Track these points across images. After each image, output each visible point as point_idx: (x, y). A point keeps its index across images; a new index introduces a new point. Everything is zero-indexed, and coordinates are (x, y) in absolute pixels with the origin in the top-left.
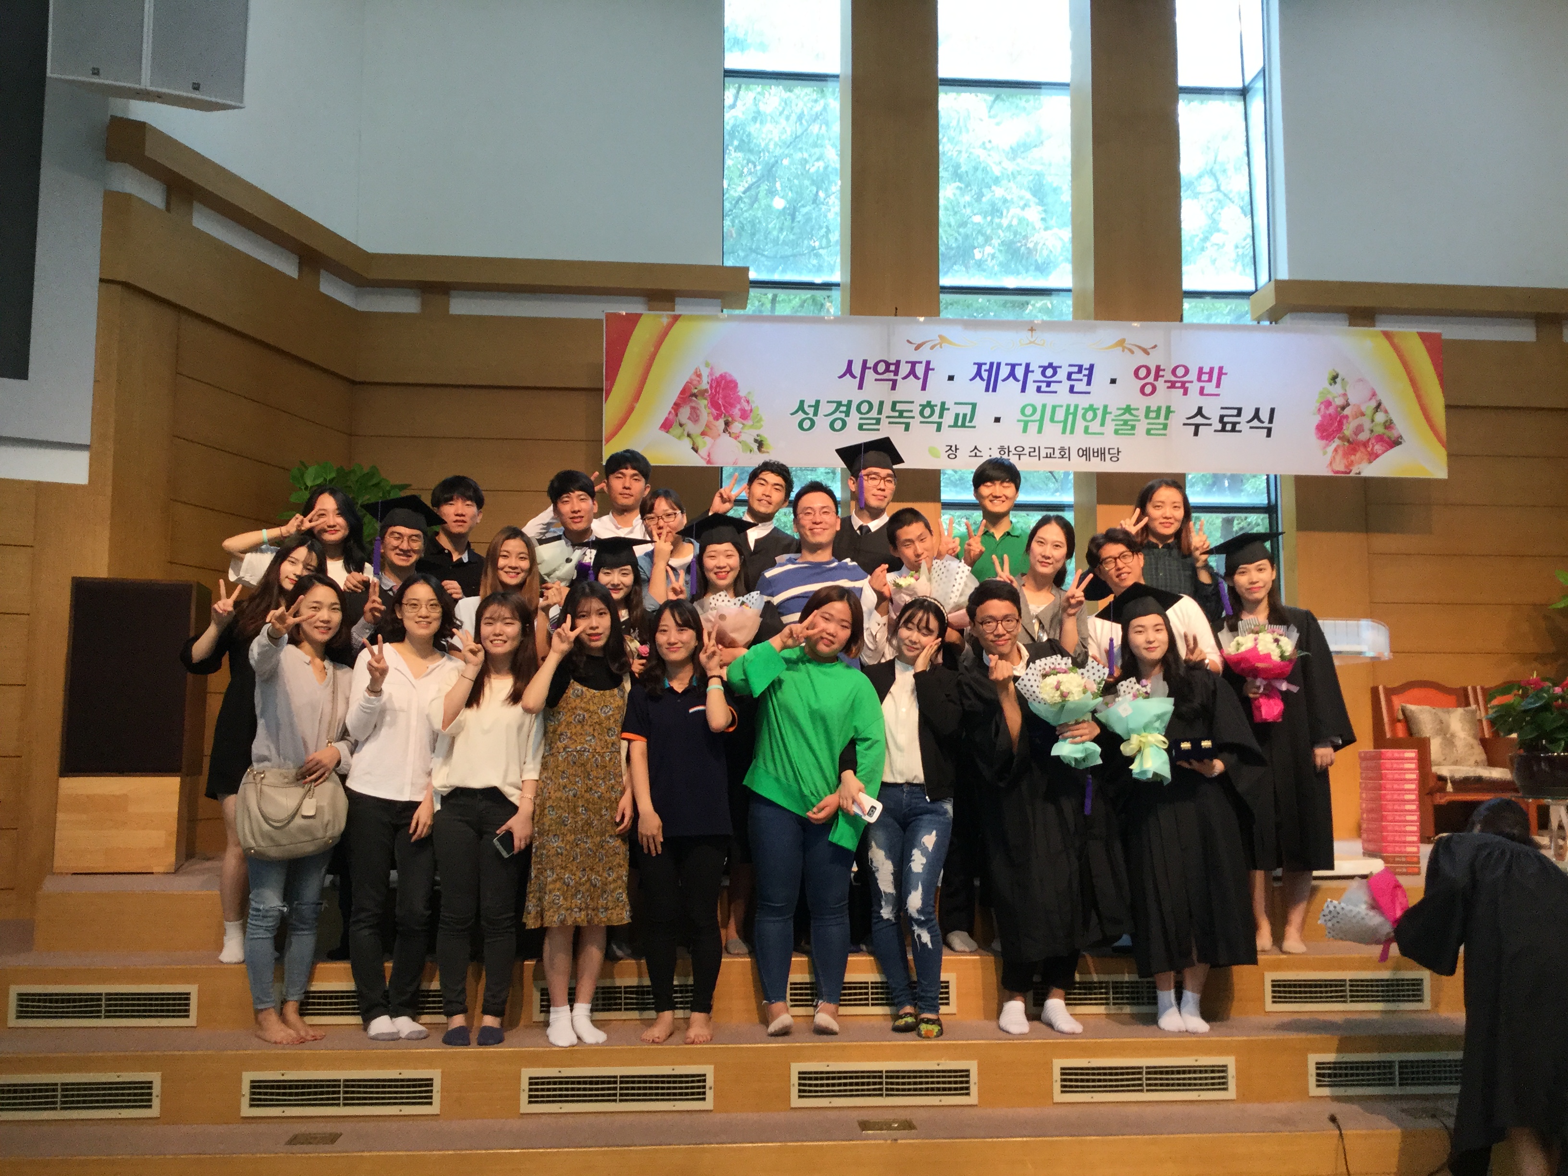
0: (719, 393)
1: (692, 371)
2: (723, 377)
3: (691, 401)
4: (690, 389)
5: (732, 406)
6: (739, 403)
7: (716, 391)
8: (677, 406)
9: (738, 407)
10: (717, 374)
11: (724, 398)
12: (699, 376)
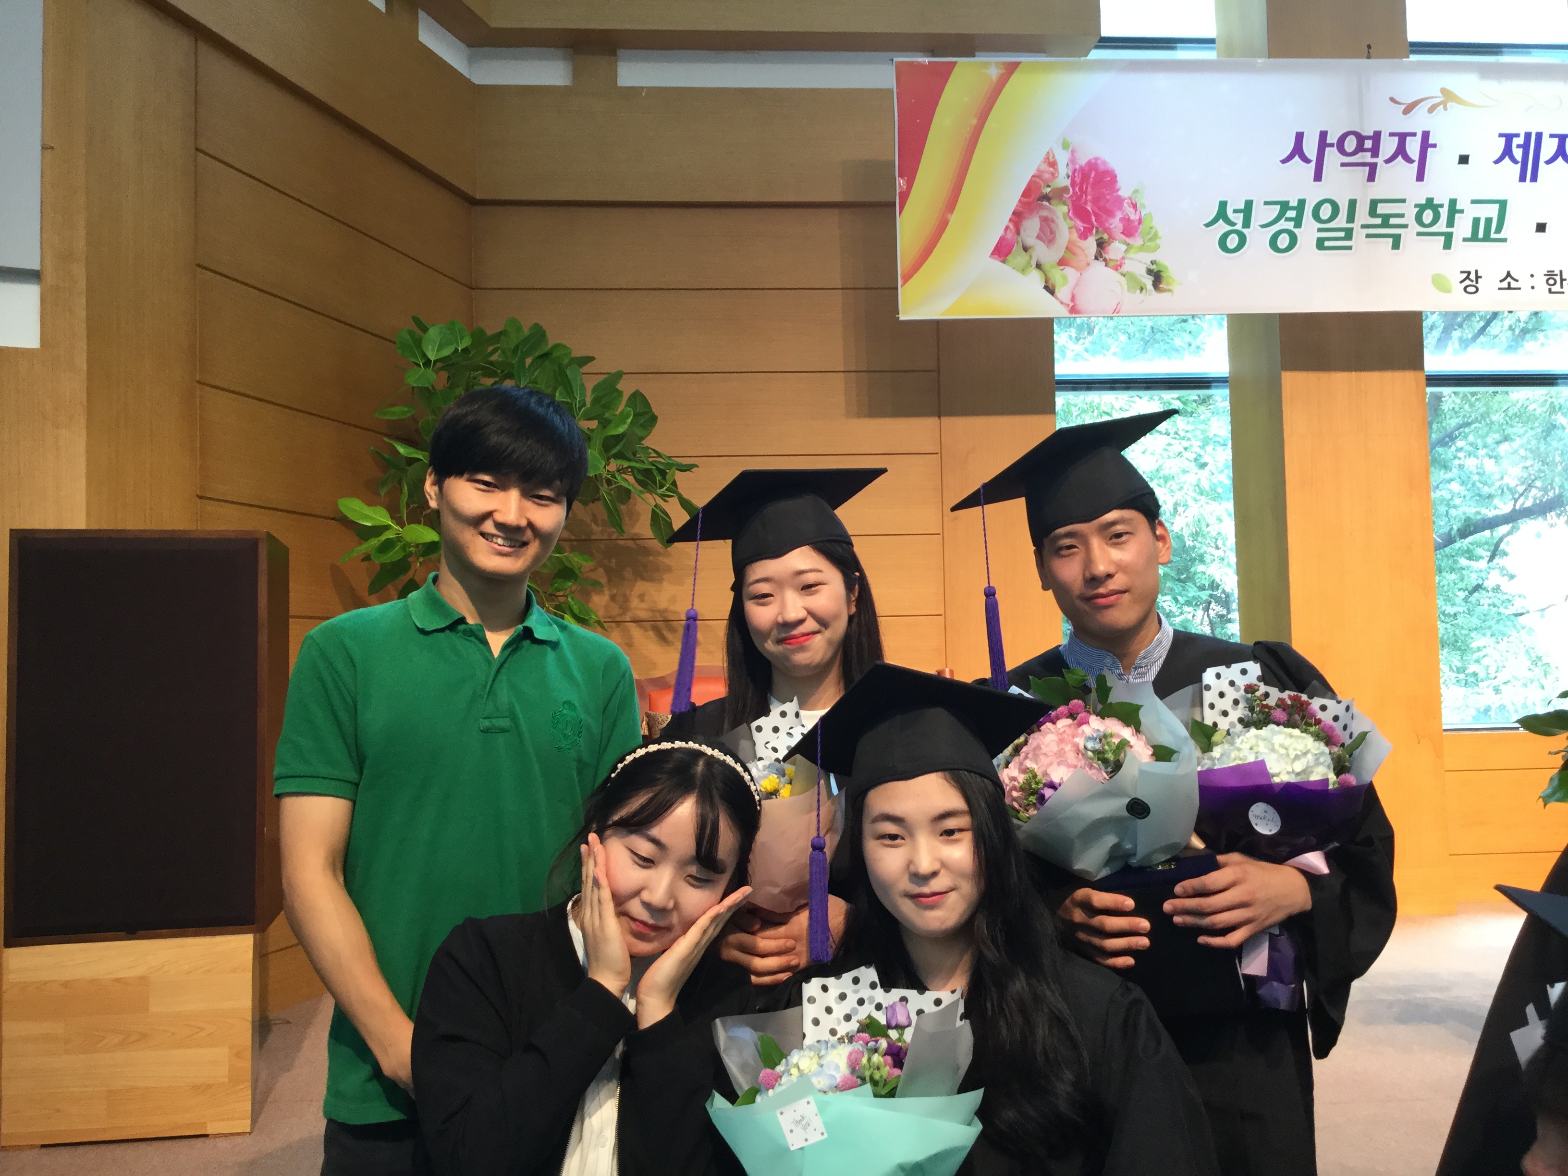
0: (1086, 192)
1: (1042, 156)
2: (1092, 165)
3: (1042, 207)
4: (1039, 188)
5: (1110, 214)
6: (1120, 208)
7: (1081, 189)
8: (1018, 217)
9: (1119, 215)
10: (1082, 161)
11: (1095, 201)
12: (1053, 164)
